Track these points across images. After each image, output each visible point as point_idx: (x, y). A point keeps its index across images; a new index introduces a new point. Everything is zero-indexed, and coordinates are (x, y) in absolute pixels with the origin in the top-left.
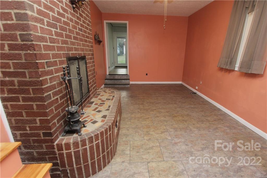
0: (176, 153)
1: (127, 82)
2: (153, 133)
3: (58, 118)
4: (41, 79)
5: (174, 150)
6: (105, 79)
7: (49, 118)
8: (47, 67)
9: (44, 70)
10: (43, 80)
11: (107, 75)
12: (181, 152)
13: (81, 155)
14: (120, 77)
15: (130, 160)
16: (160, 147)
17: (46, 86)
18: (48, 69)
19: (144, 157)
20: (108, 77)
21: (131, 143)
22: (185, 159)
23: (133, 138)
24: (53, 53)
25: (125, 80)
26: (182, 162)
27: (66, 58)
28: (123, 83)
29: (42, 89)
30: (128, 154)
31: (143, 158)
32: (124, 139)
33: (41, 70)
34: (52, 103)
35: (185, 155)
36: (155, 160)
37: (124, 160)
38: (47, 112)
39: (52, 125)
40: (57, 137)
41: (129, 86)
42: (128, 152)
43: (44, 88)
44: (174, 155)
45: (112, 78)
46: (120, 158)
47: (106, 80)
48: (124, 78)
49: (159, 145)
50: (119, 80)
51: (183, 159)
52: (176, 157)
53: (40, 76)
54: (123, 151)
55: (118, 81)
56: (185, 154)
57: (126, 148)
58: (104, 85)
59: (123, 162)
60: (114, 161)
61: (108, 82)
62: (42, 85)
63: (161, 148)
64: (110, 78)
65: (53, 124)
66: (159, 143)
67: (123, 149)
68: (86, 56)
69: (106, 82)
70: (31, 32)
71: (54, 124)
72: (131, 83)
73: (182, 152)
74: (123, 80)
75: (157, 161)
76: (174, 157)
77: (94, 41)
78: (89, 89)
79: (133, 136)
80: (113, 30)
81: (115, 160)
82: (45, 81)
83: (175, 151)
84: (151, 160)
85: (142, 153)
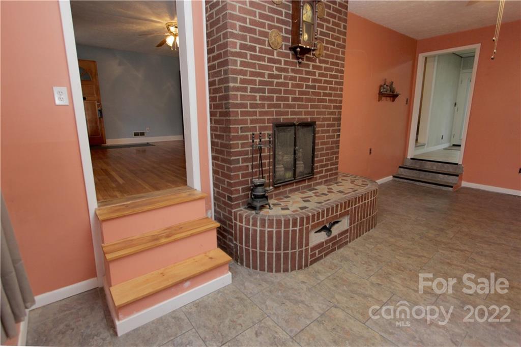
1: (451, 181)
2: (399, 281)
3: (244, 186)
4: (231, 142)
6: (400, 167)
7: (232, 182)
8: (241, 132)
9: (237, 134)
10: (233, 144)
11: (407, 158)
13: (251, 235)
14: (437, 167)
15: (315, 287)
17: (236, 150)
18: (242, 134)
19: (337, 297)
20: (408, 164)
21: (341, 271)
23: (351, 267)
24: (253, 119)
25: (446, 176)
27: (273, 124)
28: (439, 179)
29: (231, 152)
30: (319, 279)
31: (334, 297)
32: (335, 261)
33: (232, 134)
34: (240, 169)
36: (350, 312)
37: (305, 281)
38: (231, 175)
39: (234, 190)
40: (238, 205)
41: (451, 189)
42: (322, 278)
43: (233, 152)
45: (417, 167)
46: (305, 276)
47: (402, 169)
48: (446, 170)
50: (430, 173)
53: (231, 140)
54: (318, 272)
55: (429, 175)
57: (325, 272)
58: (392, 176)
59: (303, 282)
60: (294, 274)
61: (403, 173)
62: (231, 149)
64: (413, 166)
65: (236, 190)
67: (321, 270)
68: (315, 122)
69: (400, 173)
70: (230, 101)
71: (238, 191)
72: (465, 184)
74: (441, 175)
75: (352, 315)
77: (378, 95)
78: (313, 169)
79: (354, 265)
80: (462, 65)
81: (296, 274)
82: (237, 146)
84: (343, 307)
85: (340, 291)
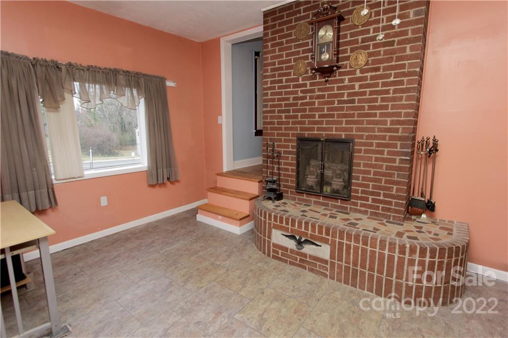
0: (206, 297)
5: (212, 301)
8: (270, 142)
12: (201, 303)
16: (235, 292)
22: (189, 299)
24: (279, 133)
26: (192, 292)
27: (297, 137)
35: (193, 303)
44: (206, 294)
49: (240, 293)
51: (192, 296)
52: (203, 293)
56: (193, 305)
63: (232, 292)
66: (243, 297)
68: (354, 139)
73: (198, 304)
76: (205, 292)
83: (210, 301)
